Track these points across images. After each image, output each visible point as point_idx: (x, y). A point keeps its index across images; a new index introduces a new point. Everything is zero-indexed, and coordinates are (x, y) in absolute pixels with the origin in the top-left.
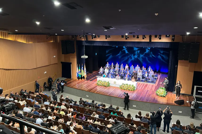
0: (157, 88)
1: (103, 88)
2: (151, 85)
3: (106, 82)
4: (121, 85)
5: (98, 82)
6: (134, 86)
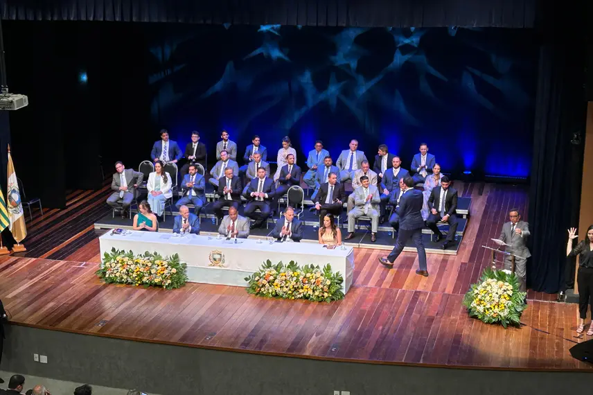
0: (469, 276)
1: (142, 296)
2: (436, 261)
3: (160, 258)
4: (255, 275)
5: (108, 264)
6: (337, 274)
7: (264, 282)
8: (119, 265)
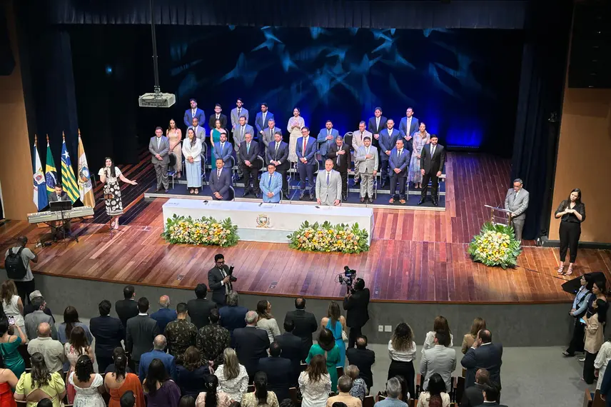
1: (204, 256)
3: (215, 222)
4: (296, 233)
5: (171, 228)
6: (364, 231)
7: (305, 239)
8: (181, 228)
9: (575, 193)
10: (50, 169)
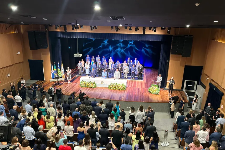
1: (89, 90)
2: (140, 82)
3: (91, 82)
4: (109, 85)
5: (82, 83)
6: (125, 85)
7: (111, 87)
8: (84, 84)
9: (172, 78)
10: (55, 70)
